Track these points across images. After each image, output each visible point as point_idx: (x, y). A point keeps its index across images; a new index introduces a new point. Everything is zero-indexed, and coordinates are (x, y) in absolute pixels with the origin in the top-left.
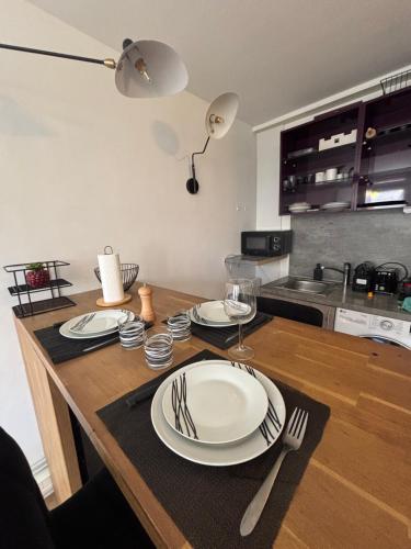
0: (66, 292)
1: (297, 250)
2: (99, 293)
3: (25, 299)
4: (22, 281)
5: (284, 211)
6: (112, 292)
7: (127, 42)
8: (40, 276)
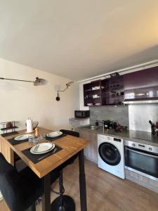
0: (16, 130)
1: (91, 116)
2: (26, 130)
3: (5, 132)
4: (5, 127)
5: (86, 105)
6: (29, 129)
7: (37, 78)
8: (10, 126)
